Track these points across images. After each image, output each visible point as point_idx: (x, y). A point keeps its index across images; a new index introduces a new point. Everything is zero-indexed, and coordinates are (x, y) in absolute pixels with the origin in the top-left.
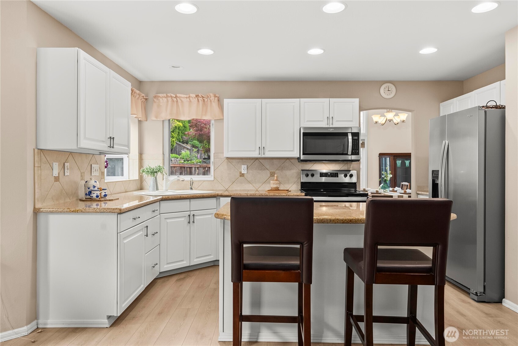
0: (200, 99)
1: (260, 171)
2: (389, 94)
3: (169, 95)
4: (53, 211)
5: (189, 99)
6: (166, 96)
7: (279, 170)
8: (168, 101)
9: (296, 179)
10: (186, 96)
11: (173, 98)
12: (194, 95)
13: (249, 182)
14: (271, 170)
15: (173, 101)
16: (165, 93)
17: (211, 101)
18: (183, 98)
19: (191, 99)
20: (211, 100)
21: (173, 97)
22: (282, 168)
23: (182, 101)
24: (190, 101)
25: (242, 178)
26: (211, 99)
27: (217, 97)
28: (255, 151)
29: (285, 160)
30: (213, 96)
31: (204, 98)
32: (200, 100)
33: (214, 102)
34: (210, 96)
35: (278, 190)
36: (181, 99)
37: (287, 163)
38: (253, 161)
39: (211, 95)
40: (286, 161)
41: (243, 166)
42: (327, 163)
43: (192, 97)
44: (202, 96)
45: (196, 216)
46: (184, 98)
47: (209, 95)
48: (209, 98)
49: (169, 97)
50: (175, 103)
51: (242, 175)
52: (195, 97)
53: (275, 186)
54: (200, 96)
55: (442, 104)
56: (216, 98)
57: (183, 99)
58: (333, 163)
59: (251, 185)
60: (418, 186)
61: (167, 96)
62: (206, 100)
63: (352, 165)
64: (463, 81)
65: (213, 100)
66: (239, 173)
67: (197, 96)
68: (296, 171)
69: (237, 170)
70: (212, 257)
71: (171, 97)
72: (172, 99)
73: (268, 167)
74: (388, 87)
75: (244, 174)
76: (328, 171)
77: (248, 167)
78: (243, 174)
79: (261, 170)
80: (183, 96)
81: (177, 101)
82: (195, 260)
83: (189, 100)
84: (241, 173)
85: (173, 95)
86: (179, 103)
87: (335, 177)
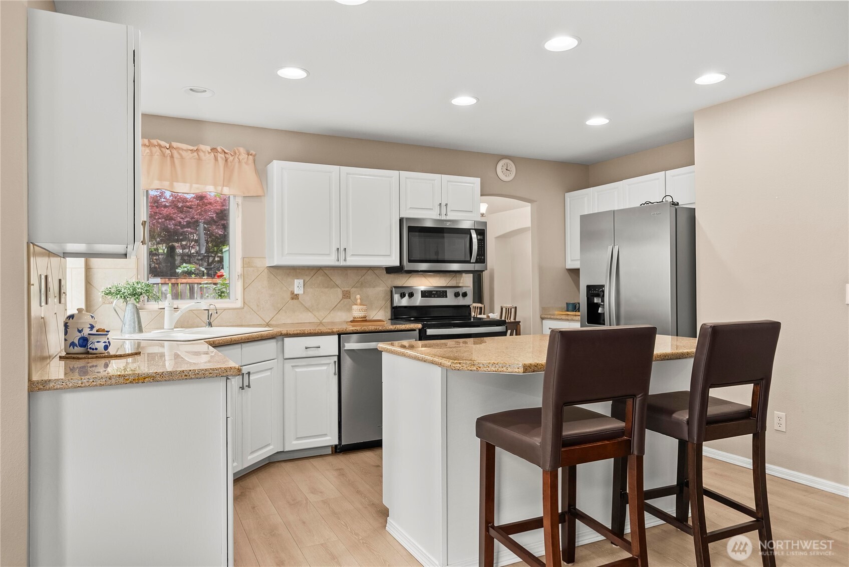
0: (221, 156)
1: (326, 290)
2: (507, 175)
3: (154, 142)
4: (83, 385)
5: (198, 154)
6: (147, 144)
7: (356, 287)
8: (152, 155)
9: (384, 302)
10: (191, 148)
11: (163, 149)
12: (209, 147)
13: (308, 309)
14: (344, 288)
15: (163, 155)
16: (146, 139)
17: (239, 162)
18: (184, 150)
19: (201, 154)
20: (239, 160)
21: (164, 147)
22: (362, 285)
23: (182, 157)
24: (199, 159)
25: (295, 301)
26: (241, 157)
27: (251, 155)
28: (329, 254)
29: (365, 271)
30: (245, 152)
31: (227, 156)
32: (219, 159)
33: (247, 163)
34: (239, 152)
35: (366, 321)
36: (181, 152)
37: (369, 277)
38: (314, 271)
39: (242, 150)
40: (368, 272)
41: (296, 281)
42: (430, 276)
43: (204, 150)
44: (224, 151)
45: (254, 373)
46: (187, 150)
47: (237, 149)
48: (237, 156)
49: (155, 146)
50: (169, 158)
51: (295, 297)
52: (210, 151)
53: (362, 314)
54: (219, 150)
55: (567, 195)
56: (250, 157)
57: (184, 154)
58: (436, 276)
59: (310, 314)
60: (542, 308)
61: (149, 143)
62: (231, 158)
63: (462, 279)
64: (588, 166)
65: (245, 160)
66: (289, 294)
67: (214, 150)
68: (384, 289)
69: (285, 289)
70: (271, 447)
71: (160, 146)
72: (161, 150)
73: (338, 282)
74: (506, 165)
75: (298, 294)
76: (430, 287)
77: (305, 282)
78: (296, 295)
79: (327, 287)
80: (184, 146)
81: (172, 157)
82: (249, 457)
83: (197, 157)
84: (292, 293)
85: (163, 143)
86: (175, 159)
87: (443, 297)
